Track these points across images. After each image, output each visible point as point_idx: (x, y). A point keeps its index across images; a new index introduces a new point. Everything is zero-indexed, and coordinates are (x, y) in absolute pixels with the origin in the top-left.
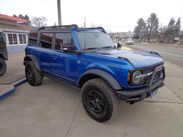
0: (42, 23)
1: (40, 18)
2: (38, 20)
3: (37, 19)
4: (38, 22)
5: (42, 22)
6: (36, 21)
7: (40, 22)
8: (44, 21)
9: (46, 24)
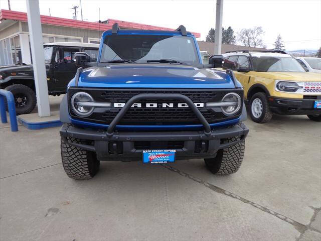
0: (253, 38)
1: (253, 29)
2: (247, 34)
3: (246, 31)
4: (247, 37)
5: (255, 36)
6: (245, 35)
7: (252, 36)
8: (258, 33)
9: (261, 40)
